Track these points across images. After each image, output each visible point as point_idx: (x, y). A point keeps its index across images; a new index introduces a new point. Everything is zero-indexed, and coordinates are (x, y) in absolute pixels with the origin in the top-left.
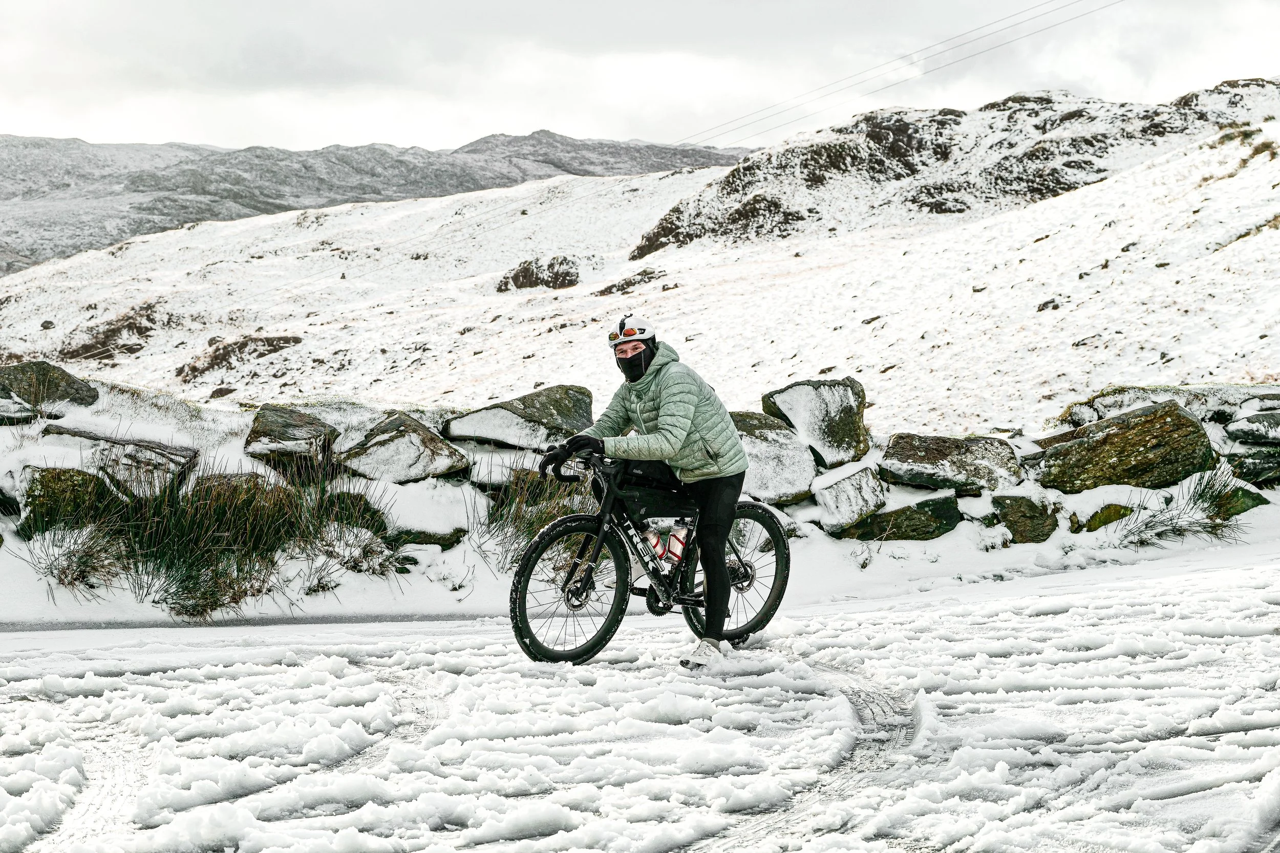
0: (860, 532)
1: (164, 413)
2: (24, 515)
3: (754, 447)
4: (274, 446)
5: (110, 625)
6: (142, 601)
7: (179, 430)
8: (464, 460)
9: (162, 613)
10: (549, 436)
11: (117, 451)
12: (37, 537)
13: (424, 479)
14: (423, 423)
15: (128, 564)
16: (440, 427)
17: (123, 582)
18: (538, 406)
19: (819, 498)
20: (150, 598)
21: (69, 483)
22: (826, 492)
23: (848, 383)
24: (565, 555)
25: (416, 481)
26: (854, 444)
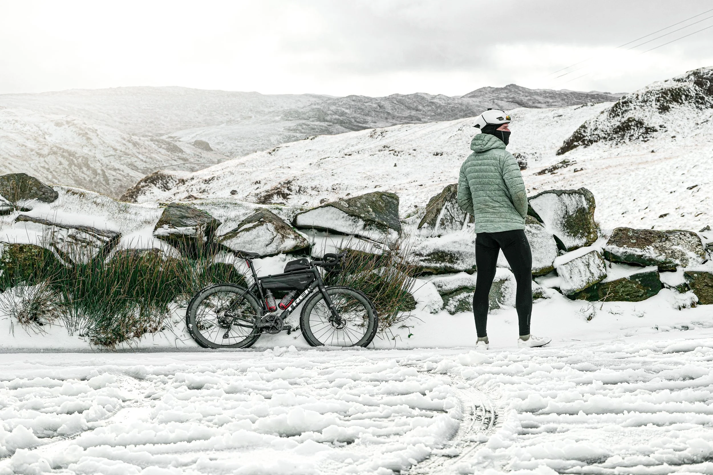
0: (589, 295)
1: (100, 208)
4: (173, 230)
5: (47, 351)
6: (72, 334)
7: (109, 219)
8: (305, 242)
9: (85, 343)
10: (365, 226)
11: (64, 233)
12: (8, 291)
13: (277, 254)
14: (280, 217)
15: (66, 310)
16: (292, 220)
17: (61, 322)
18: (359, 205)
19: (559, 271)
20: (78, 333)
21: (29, 254)
22: (563, 267)
23: (582, 192)
25: (271, 255)
26: (586, 234)
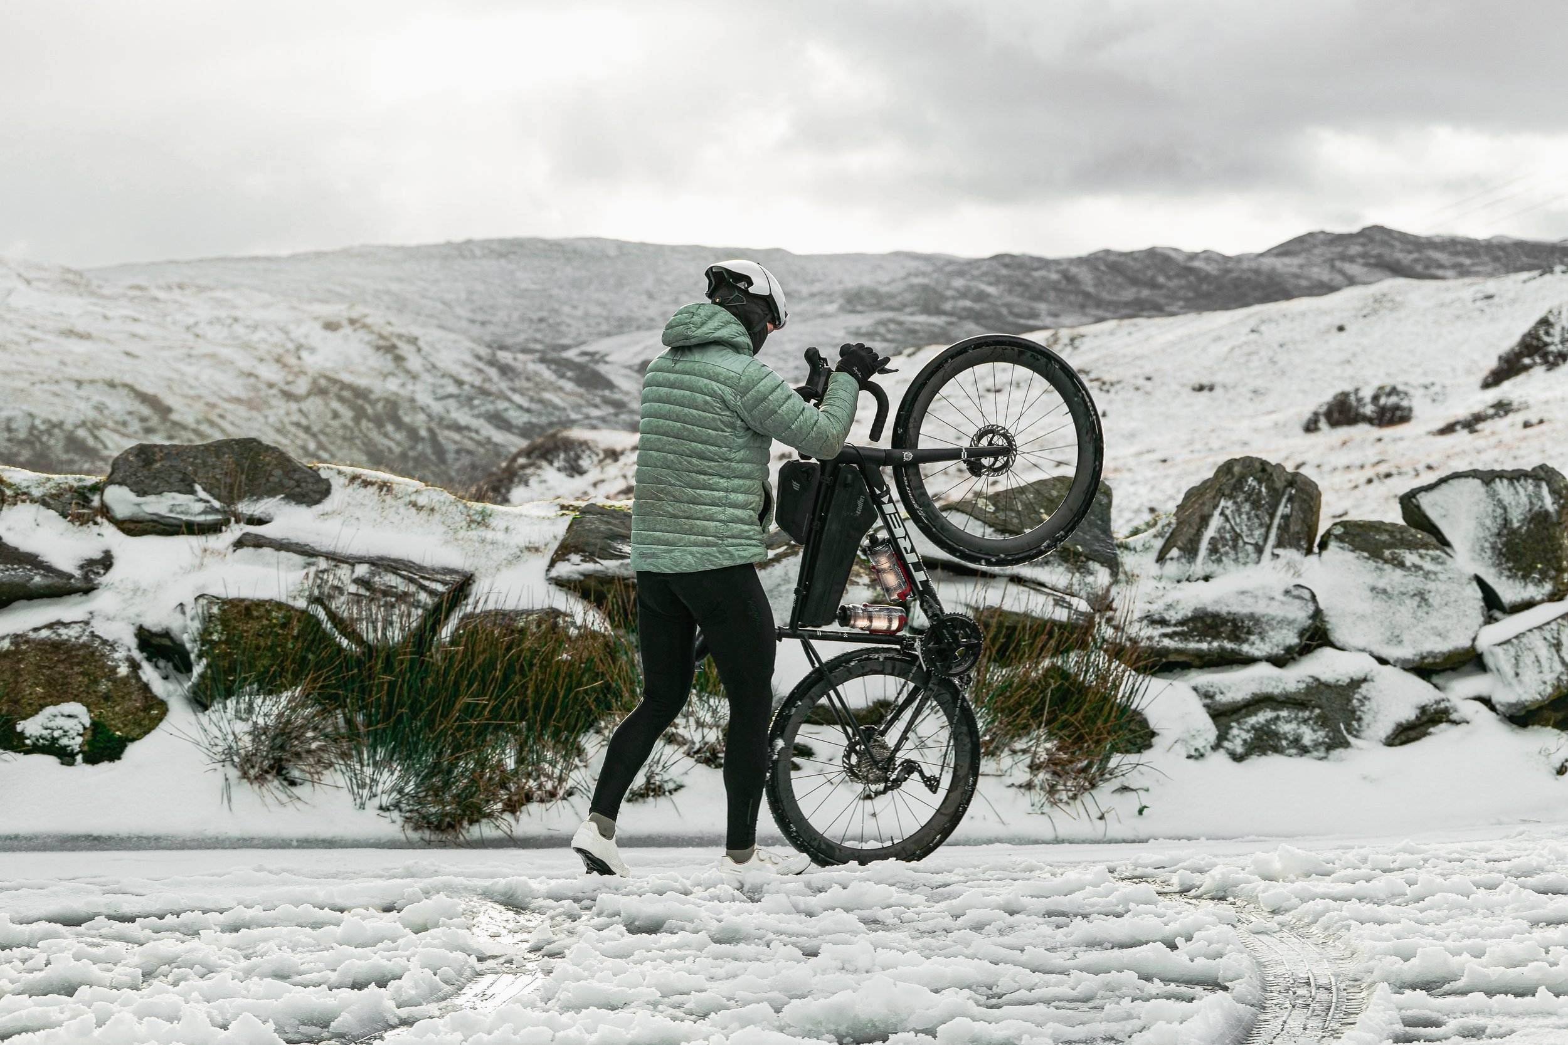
0: (1560, 716)
1: (425, 517)
2: (197, 670)
3: (1380, 577)
4: (589, 567)
5: (306, 843)
6: (362, 806)
7: (446, 542)
9: (391, 826)
11: (344, 572)
12: (217, 706)
15: (350, 749)
17: (336, 778)
18: (1019, 507)
19: (1489, 660)
20: (376, 802)
21: (265, 622)
22: (1499, 650)
23: (1542, 474)
24: (1048, 745)
26: (1553, 573)
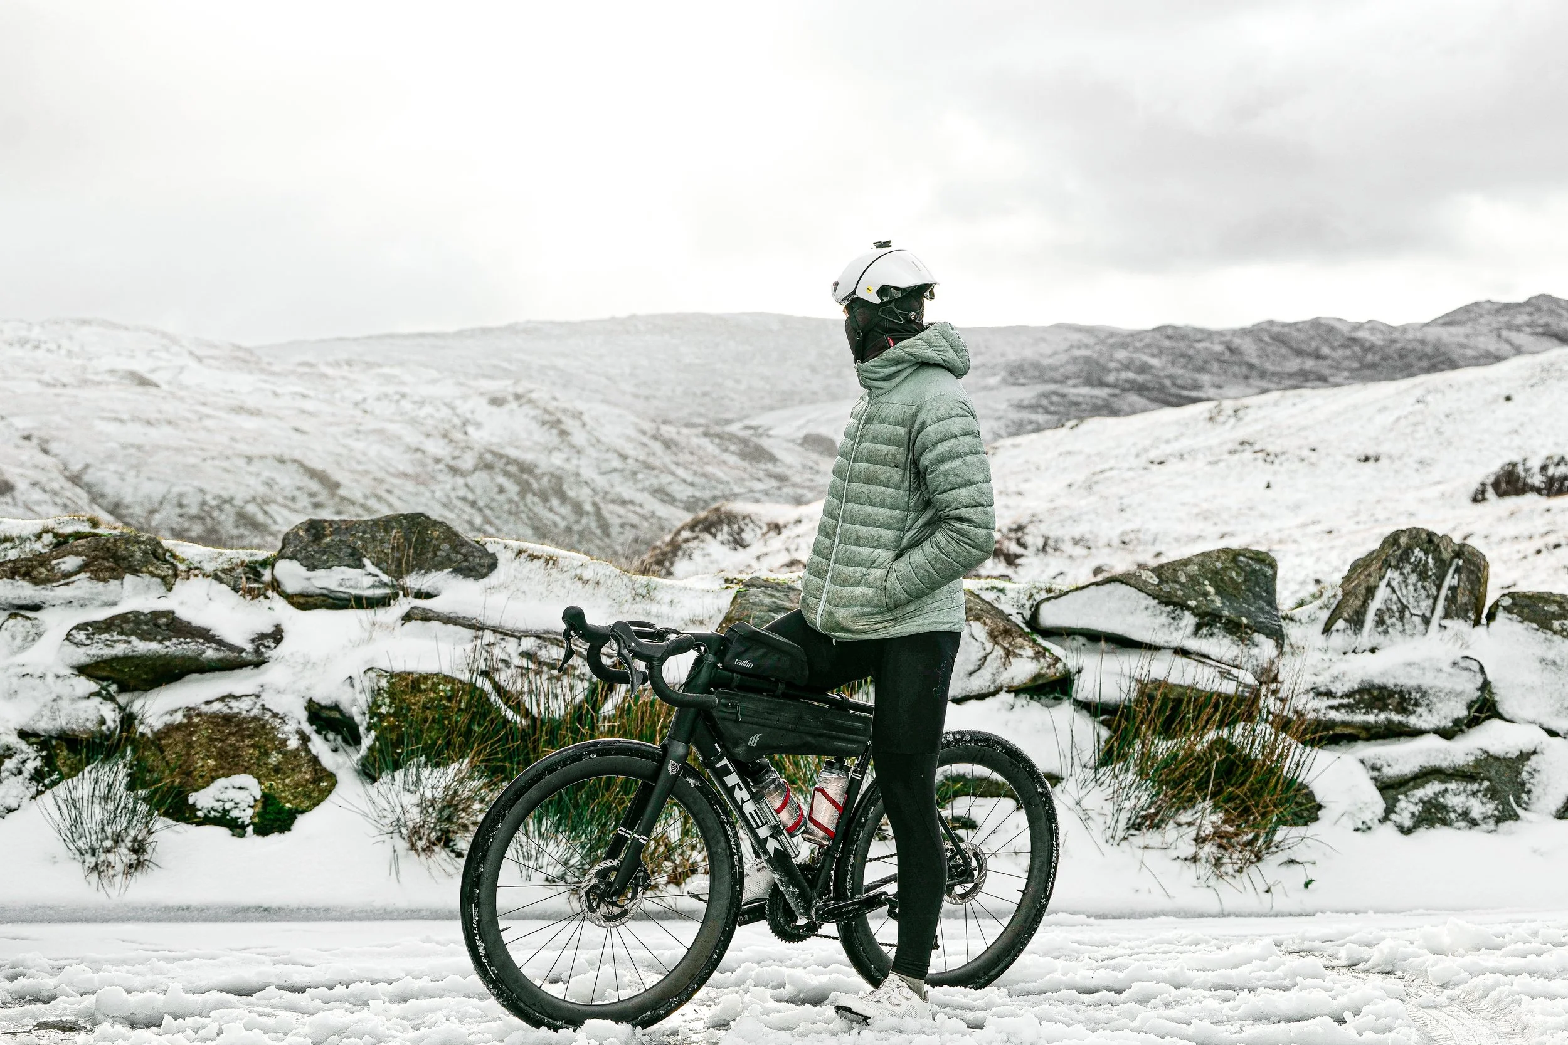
1: (591, 591)
2: (367, 741)
6: (529, 878)
8: (1060, 665)
9: (558, 898)
10: (1198, 627)
11: (511, 649)
12: (385, 777)
13: (993, 694)
14: (1000, 607)
16: (1028, 616)
18: (1183, 579)
20: (542, 874)
21: (432, 695)
25: (981, 697)
